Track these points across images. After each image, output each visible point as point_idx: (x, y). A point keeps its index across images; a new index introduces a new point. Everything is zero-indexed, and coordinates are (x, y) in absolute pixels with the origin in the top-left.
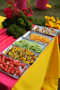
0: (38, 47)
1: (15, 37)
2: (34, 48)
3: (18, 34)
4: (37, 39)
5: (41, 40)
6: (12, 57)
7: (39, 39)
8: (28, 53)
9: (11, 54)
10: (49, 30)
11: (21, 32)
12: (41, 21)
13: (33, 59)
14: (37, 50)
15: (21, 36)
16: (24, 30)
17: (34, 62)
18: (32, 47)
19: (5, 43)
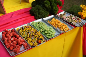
0: (51, 32)
1: (36, 17)
2: (47, 33)
3: (40, 15)
4: (56, 25)
5: (59, 27)
6: (21, 34)
7: (58, 25)
8: (37, 35)
9: (21, 32)
10: (74, 19)
11: (43, 14)
12: (77, 9)
13: (38, 43)
14: (48, 35)
15: (41, 18)
16: (47, 13)
17: (37, 45)
18: (46, 31)
19: (24, 21)
